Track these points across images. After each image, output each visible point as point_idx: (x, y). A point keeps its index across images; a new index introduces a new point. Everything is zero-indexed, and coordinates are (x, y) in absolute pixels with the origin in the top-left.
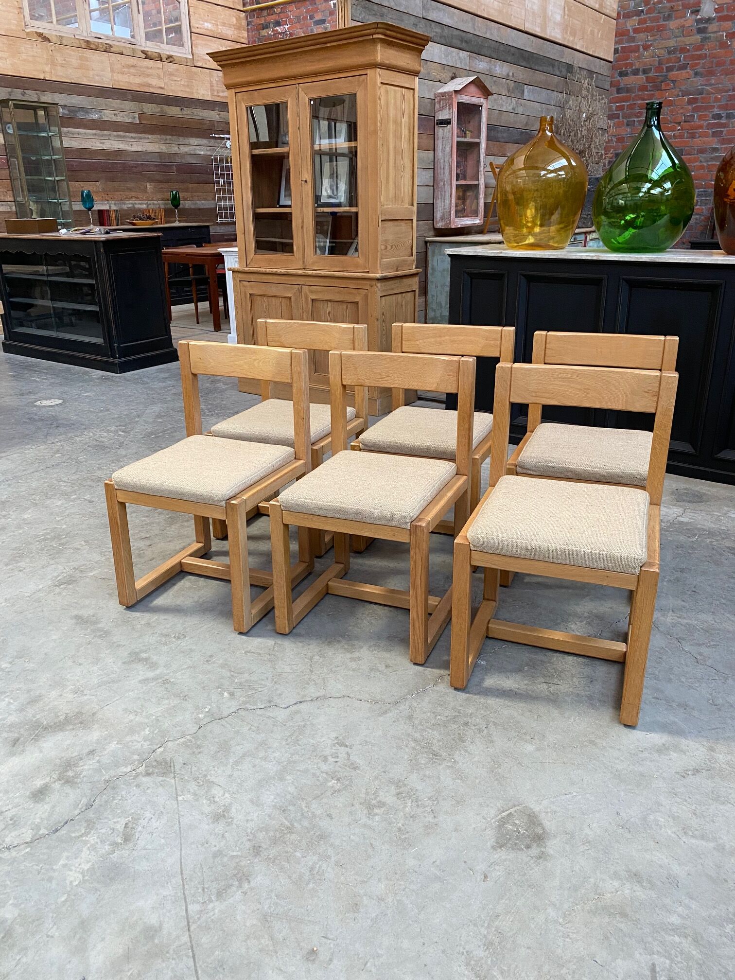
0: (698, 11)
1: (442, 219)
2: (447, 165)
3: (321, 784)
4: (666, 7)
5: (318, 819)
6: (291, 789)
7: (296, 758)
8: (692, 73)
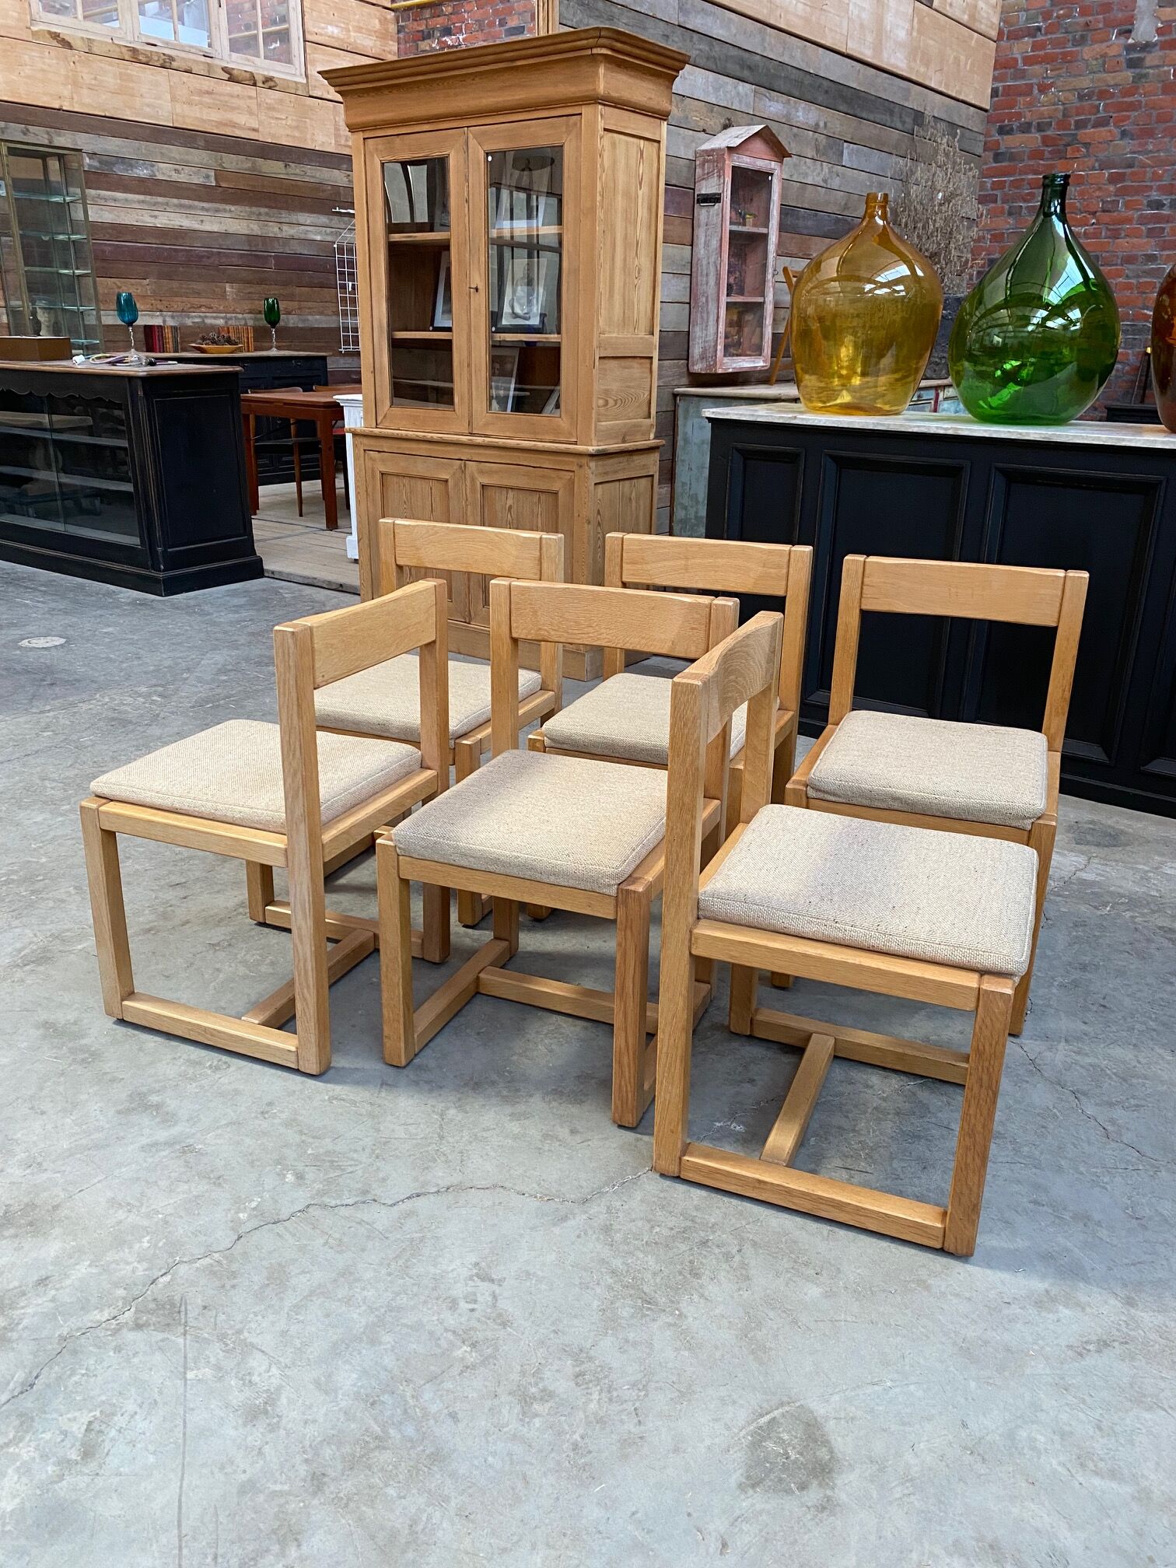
0: (1129, 31)
1: (703, 357)
2: (712, 269)
3: (443, 1354)
4: (1078, 23)
5: (432, 1422)
6: (388, 1361)
7: (402, 1300)
8: (1117, 131)
